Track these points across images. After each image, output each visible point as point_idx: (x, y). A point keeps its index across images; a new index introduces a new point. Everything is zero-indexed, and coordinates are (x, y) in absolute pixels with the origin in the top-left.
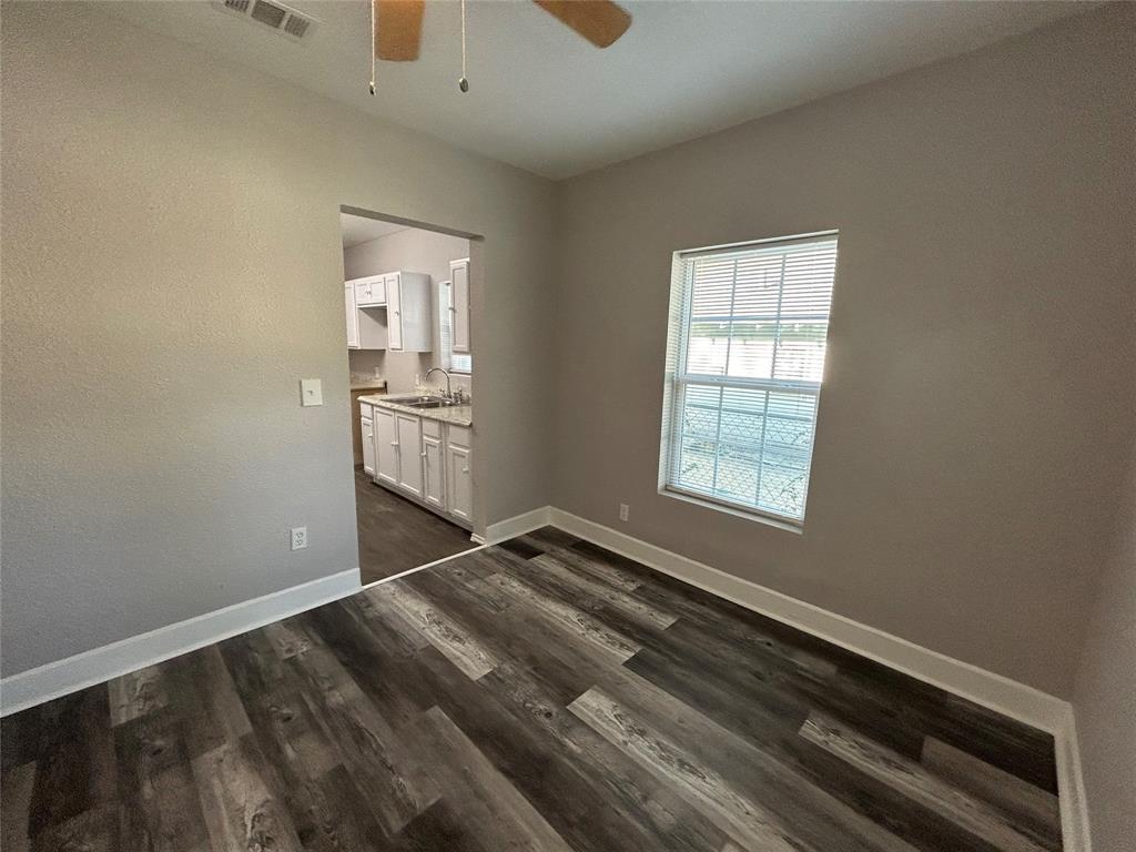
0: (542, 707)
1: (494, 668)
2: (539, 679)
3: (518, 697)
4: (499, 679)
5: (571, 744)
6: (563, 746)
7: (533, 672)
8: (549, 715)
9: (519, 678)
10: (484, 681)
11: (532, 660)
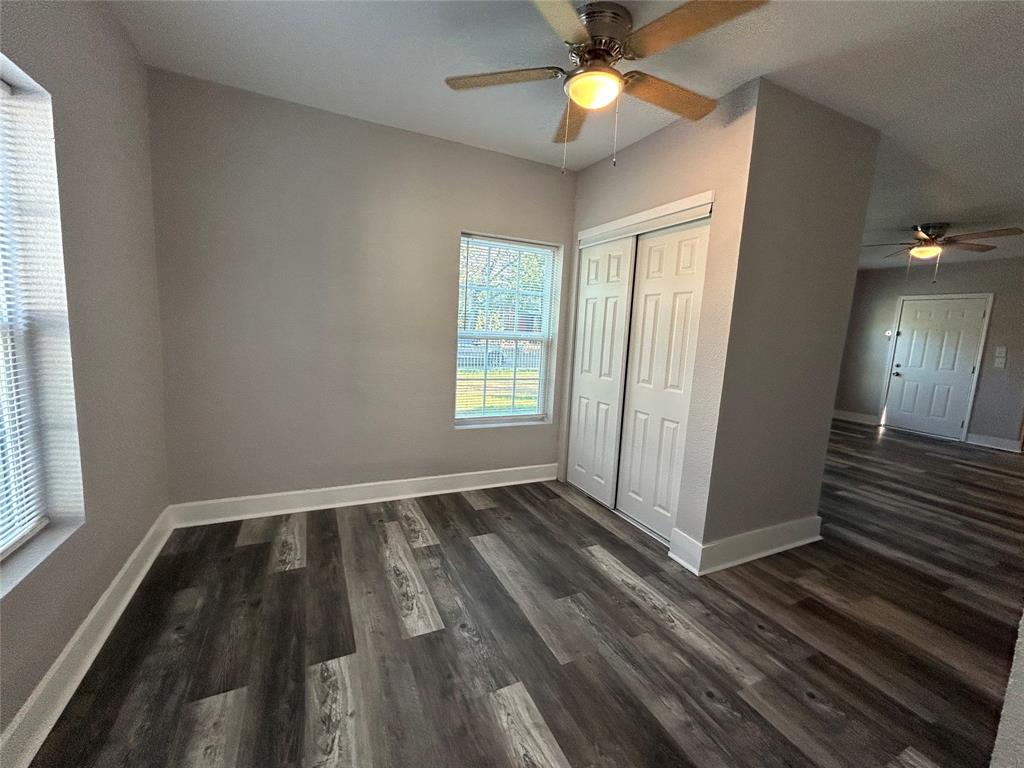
0: (466, 635)
1: (494, 692)
2: (453, 663)
3: (483, 650)
4: (493, 675)
5: (459, 602)
6: (465, 604)
7: (454, 673)
8: (463, 626)
9: (473, 672)
10: (511, 678)
11: (446, 692)
